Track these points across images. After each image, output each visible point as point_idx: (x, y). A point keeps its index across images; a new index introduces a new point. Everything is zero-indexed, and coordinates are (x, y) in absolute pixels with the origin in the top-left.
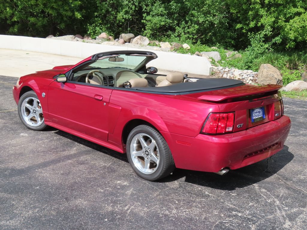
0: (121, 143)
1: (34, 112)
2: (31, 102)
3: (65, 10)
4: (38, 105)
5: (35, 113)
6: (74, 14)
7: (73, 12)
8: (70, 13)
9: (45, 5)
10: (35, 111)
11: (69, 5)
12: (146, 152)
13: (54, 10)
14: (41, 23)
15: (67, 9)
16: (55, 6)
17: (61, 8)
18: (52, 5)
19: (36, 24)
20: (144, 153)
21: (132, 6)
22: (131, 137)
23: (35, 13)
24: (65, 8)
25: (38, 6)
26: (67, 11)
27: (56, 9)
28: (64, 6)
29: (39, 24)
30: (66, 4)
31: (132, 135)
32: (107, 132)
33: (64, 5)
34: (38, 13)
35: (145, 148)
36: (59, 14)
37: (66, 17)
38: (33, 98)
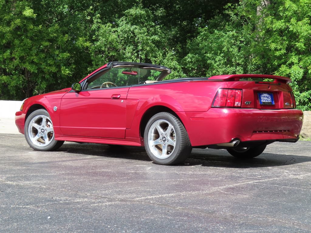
0: (139, 136)
1: (42, 132)
2: (39, 121)
3: (49, 65)
4: (47, 124)
5: (44, 132)
6: (60, 71)
7: (59, 67)
8: (54, 68)
9: (22, 59)
10: (44, 130)
11: (54, 59)
12: (163, 138)
13: (34, 65)
14: (15, 82)
15: (51, 63)
16: (35, 60)
17: (43, 62)
18: (32, 58)
19: (8, 84)
20: (161, 140)
21: (136, 59)
22: (148, 126)
23: (7, 70)
24: (49, 62)
25: (13, 61)
26: (50, 65)
27: (36, 64)
28: (47, 60)
29: (13, 83)
30: (49, 58)
31: (149, 125)
32: (125, 129)
33: (47, 58)
34: (11, 70)
35: (162, 135)
36: (41, 71)
37: (49, 74)
38: (42, 116)
